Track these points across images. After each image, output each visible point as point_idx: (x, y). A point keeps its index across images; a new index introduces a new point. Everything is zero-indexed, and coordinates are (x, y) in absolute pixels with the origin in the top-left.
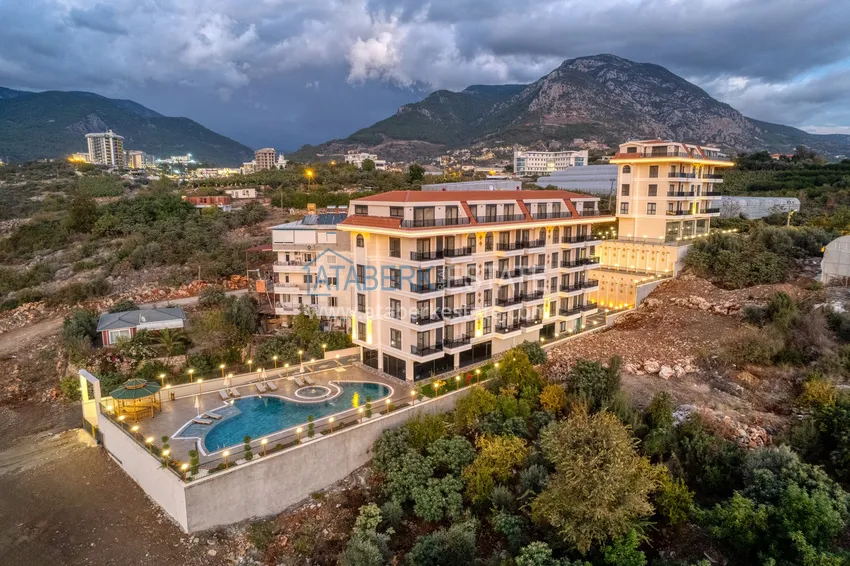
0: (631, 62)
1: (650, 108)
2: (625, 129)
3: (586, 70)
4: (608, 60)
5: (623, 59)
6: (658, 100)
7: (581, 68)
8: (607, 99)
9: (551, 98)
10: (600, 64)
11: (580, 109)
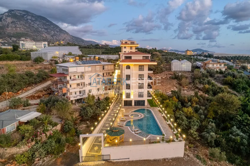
0: (35, 14)
1: (44, 30)
2: (38, 36)
3: (19, 14)
4: (27, 13)
5: (32, 13)
6: (46, 28)
7: (17, 13)
8: (30, 25)
9: (7, 22)
10: (24, 13)
11: (21, 28)
